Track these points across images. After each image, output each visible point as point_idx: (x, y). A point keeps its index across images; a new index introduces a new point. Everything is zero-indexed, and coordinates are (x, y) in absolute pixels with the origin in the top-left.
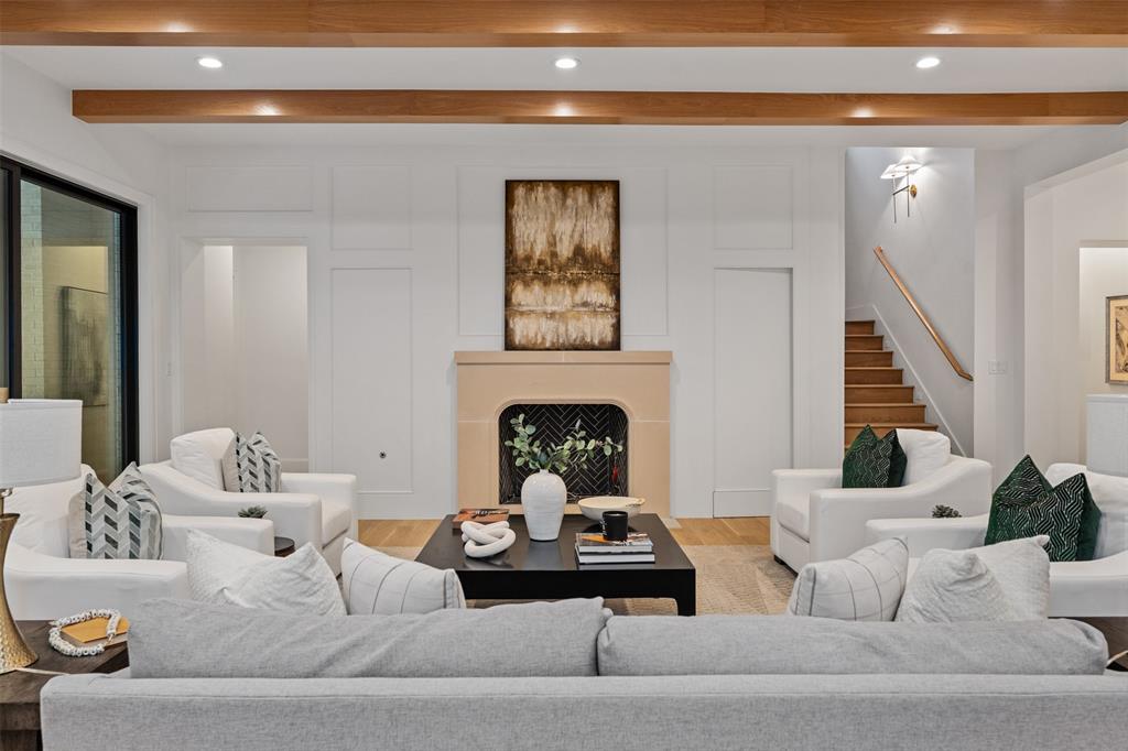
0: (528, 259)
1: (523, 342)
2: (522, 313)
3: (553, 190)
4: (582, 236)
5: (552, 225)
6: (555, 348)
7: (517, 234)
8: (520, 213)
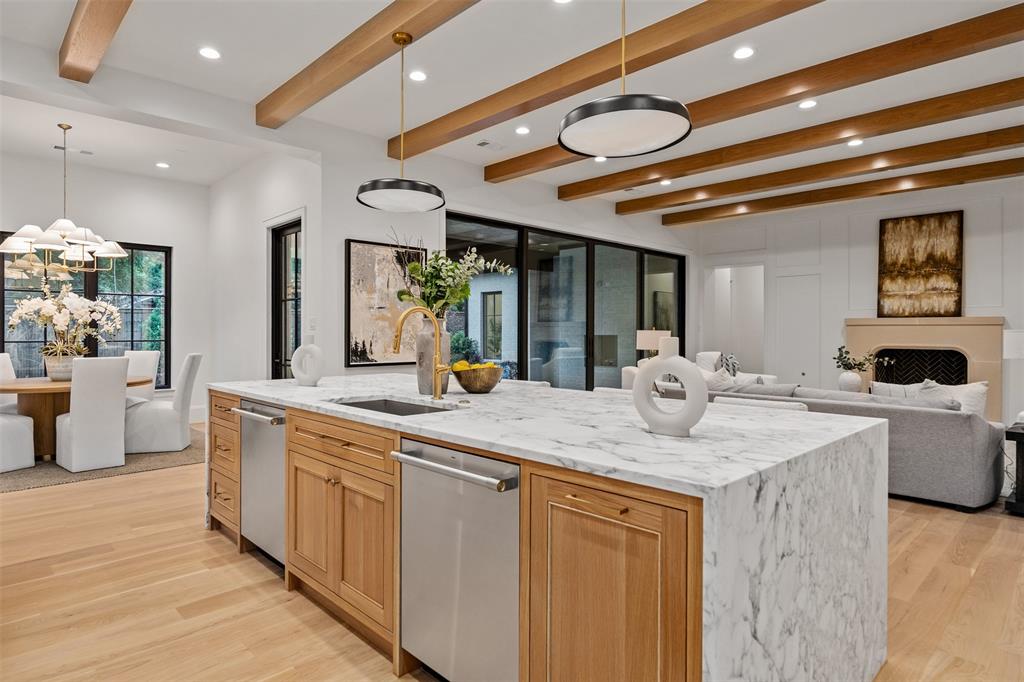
0: (894, 264)
1: (890, 312)
2: (889, 296)
3: (913, 222)
4: (933, 247)
5: (912, 243)
6: (911, 316)
7: (887, 250)
8: (890, 237)
